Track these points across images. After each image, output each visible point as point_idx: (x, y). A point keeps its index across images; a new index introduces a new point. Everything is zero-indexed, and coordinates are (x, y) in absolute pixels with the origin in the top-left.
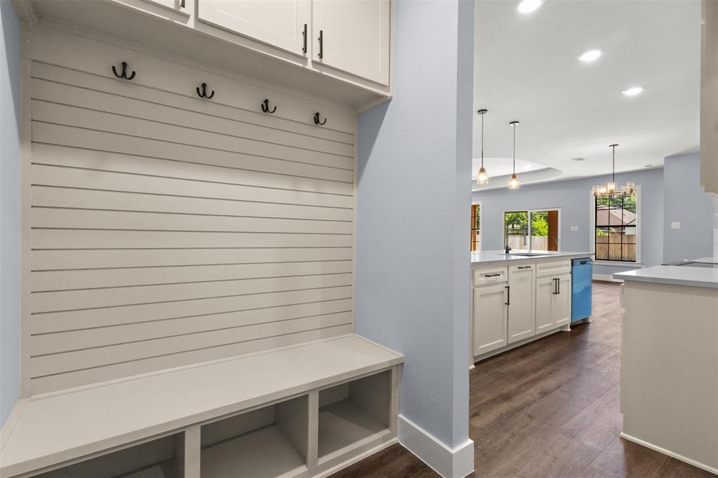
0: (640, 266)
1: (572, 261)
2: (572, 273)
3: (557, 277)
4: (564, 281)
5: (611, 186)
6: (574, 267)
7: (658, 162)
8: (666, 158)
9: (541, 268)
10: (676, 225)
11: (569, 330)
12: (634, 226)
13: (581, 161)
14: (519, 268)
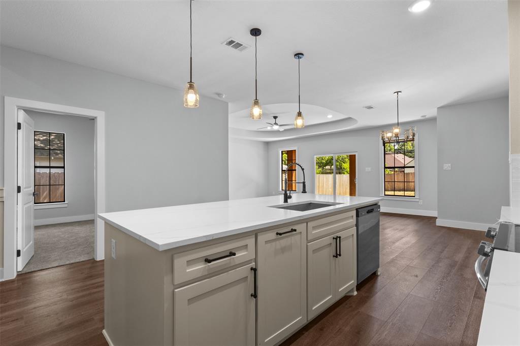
0: (418, 200)
1: (357, 210)
2: (357, 225)
3: (338, 234)
4: (347, 238)
5: (396, 130)
6: (359, 218)
7: (432, 112)
8: (438, 108)
9: (314, 228)
10: (447, 166)
11: (355, 293)
12: (413, 167)
13: (371, 110)
14: (277, 234)
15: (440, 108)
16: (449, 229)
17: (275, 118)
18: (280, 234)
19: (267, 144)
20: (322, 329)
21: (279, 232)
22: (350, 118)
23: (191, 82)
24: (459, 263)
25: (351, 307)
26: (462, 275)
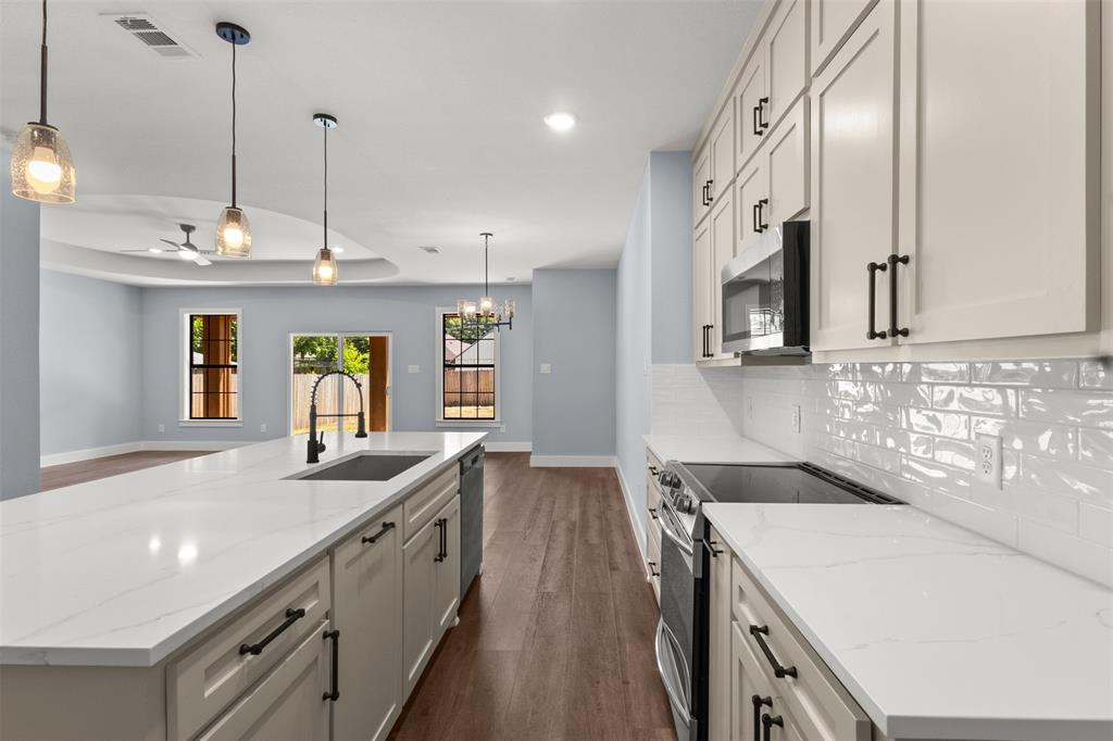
0: (498, 426)
1: (461, 461)
2: (461, 491)
3: (440, 515)
7: (524, 274)
8: (534, 270)
9: (413, 511)
10: (545, 368)
11: (458, 621)
12: (492, 366)
13: (434, 254)
14: (364, 541)
15: (537, 271)
16: (549, 470)
17: (187, 229)
18: (372, 540)
19: (140, 292)
20: (425, 713)
21: (368, 536)
22: (381, 261)
23: (43, 121)
24: (578, 524)
25: (459, 649)
26: (586, 541)
